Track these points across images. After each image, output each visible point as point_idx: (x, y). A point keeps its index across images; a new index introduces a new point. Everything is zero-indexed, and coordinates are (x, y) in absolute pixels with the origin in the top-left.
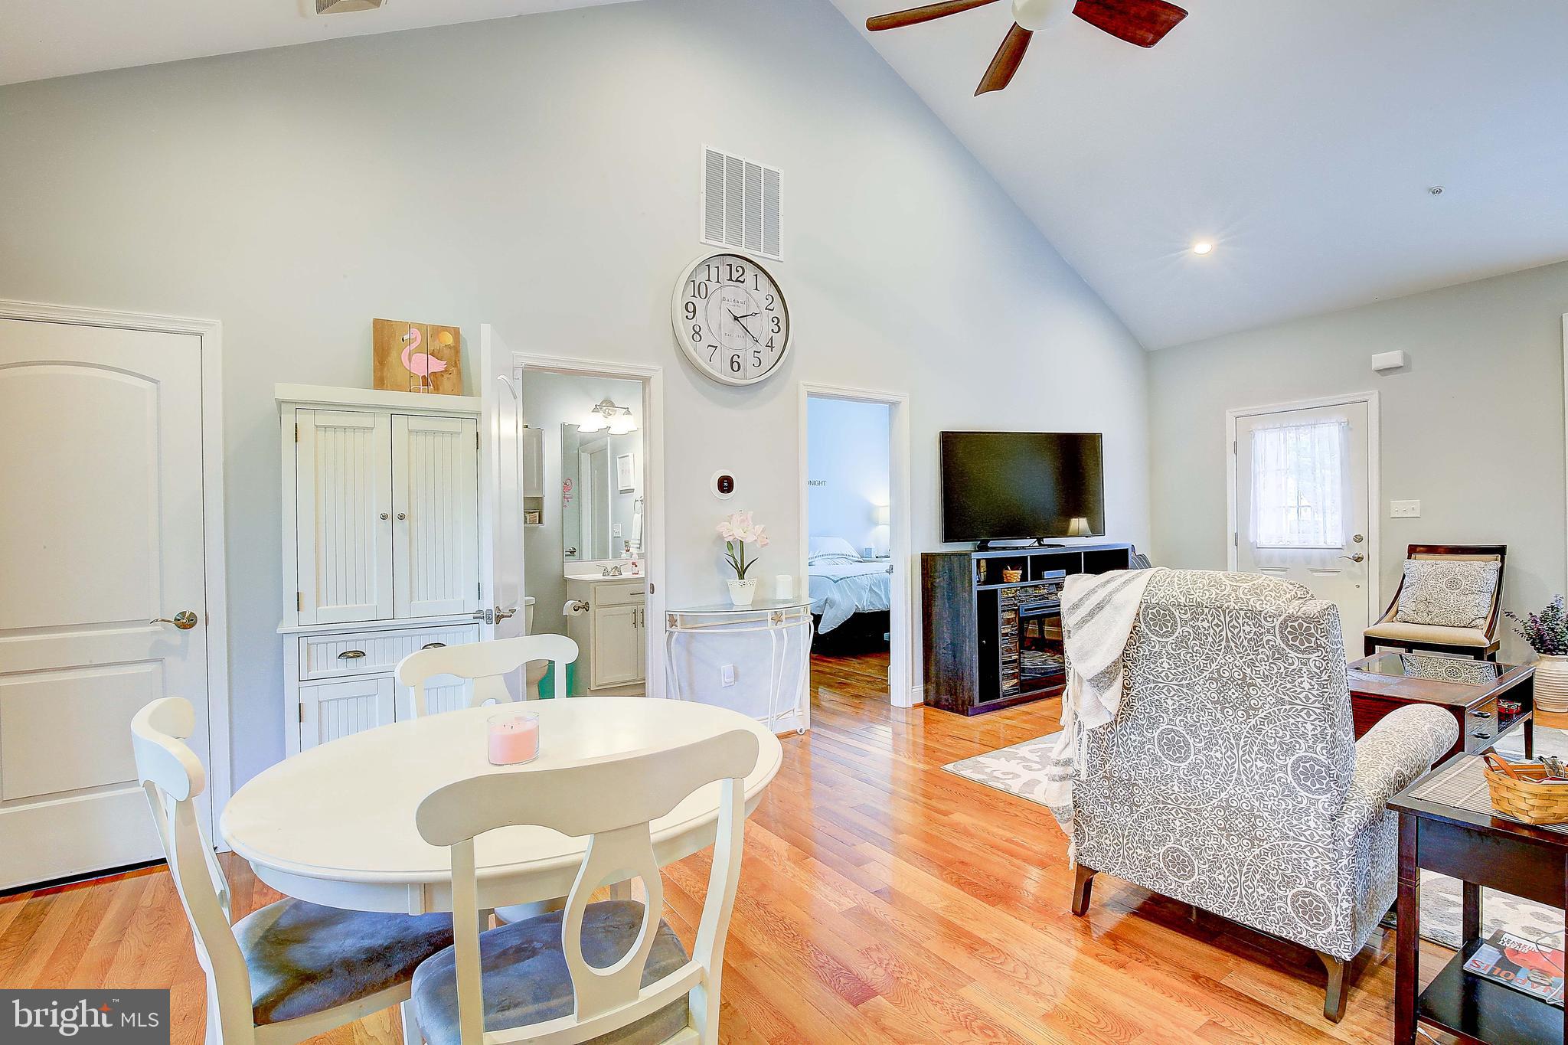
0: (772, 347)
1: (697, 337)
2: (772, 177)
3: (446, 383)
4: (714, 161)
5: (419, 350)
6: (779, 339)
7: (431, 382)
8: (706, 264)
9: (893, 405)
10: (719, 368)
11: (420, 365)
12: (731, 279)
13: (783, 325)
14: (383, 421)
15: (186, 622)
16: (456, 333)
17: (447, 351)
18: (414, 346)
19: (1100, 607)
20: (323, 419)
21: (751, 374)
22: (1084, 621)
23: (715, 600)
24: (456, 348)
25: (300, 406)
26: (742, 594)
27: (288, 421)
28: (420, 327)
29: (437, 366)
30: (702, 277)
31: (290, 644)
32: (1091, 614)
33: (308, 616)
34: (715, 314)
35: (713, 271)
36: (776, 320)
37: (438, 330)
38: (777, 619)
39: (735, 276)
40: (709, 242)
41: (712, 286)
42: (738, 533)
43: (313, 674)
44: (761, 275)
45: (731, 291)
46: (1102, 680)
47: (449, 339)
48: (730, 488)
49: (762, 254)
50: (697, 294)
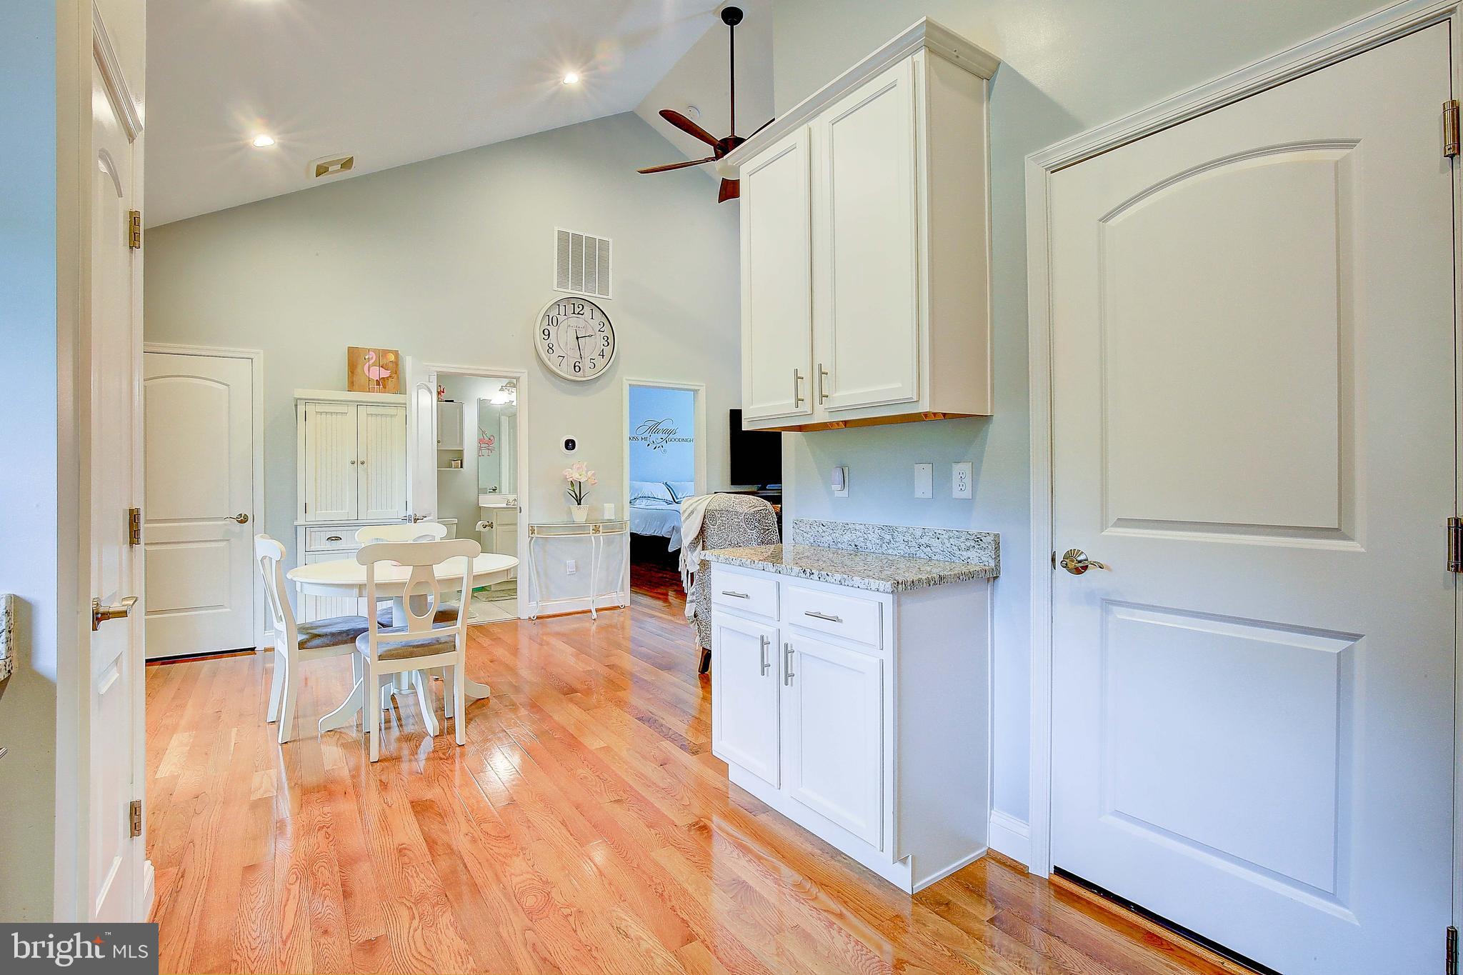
0: (603, 356)
1: (551, 351)
2: (604, 245)
3: (390, 383)
4: (563, 237)
5: (374, 365)
6: (608, 350)
7: (382, 383)
8: (557, 304)
9: (696, 391)
10: (566, 371)
11: (375, 373)
12: (574, 313)
13: (611, 341)
14: (352, 409)
15: (243, 520)
16: (396, 353)
17: (391, 365)
18: (371, 362)
19: (692, 512)
20: (320, 408)
21: (589, 374)
22: (687, 518)
23: (560, 519)
24: (396, 363)
25: (307, 401)
26: (580, 514)
27: (301, 409)
28: (375, 351)
29: (385, 374)
30: (554, 313)
31: (301, 531)
32: (689, 515)
33: (311, 517)
34: (563, 336)
35: (562, 308)
36: (606, 338)
37: (386, 352)
38: (596, 530)
39: (577, 310)
40: (560, 289)
41: (561, 318)
42: (576, 476)
43: (313, 548)
44: (595, 310)
45: (574, 321)
46: (694, 544)
47: (392, 357)
48: (573, 447)
49: (597, 295)
50: (550, 323)
